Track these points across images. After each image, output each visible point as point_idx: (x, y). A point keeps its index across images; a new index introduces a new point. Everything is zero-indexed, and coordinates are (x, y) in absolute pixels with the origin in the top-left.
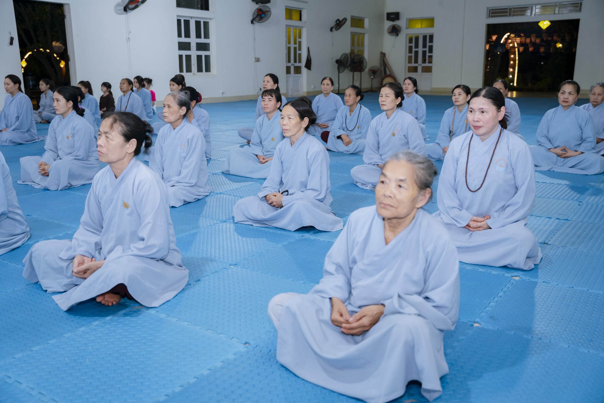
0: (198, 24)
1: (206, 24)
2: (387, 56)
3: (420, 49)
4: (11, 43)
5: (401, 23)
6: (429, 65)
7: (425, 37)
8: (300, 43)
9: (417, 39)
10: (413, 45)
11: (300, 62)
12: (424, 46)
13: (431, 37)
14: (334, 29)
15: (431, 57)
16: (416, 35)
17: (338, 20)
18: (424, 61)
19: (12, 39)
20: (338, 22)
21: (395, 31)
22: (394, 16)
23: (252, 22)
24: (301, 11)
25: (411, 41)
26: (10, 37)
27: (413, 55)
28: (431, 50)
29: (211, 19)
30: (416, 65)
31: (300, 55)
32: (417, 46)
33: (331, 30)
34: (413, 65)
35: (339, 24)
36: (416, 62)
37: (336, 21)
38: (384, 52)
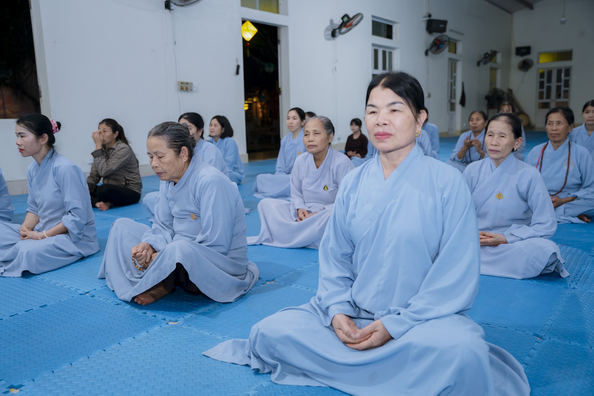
0: (384, 52)
1: (390, 54)
2: (514, 92)
3: (554, 85)
4: (237, 73)
5: (532, 57)
6: (565, 100)
7: (559, 72)
8: (455, 77)
9: (550, 73)
10: (545, 80)
11: (455, 98)
13: (568, 72)
15: (566, 92)
18: (559, 96)
19: (238, 67)
22: (523, 51)
23: (426, 53)
25: (542, 76)
26: (237, 65)
27: (545, 90)
28: (567, 84)
30: (548, 101)
31: (455, 90)
32: (549, 80)
34: (545, 100)
36: (548, 97)
38: (511, 88)
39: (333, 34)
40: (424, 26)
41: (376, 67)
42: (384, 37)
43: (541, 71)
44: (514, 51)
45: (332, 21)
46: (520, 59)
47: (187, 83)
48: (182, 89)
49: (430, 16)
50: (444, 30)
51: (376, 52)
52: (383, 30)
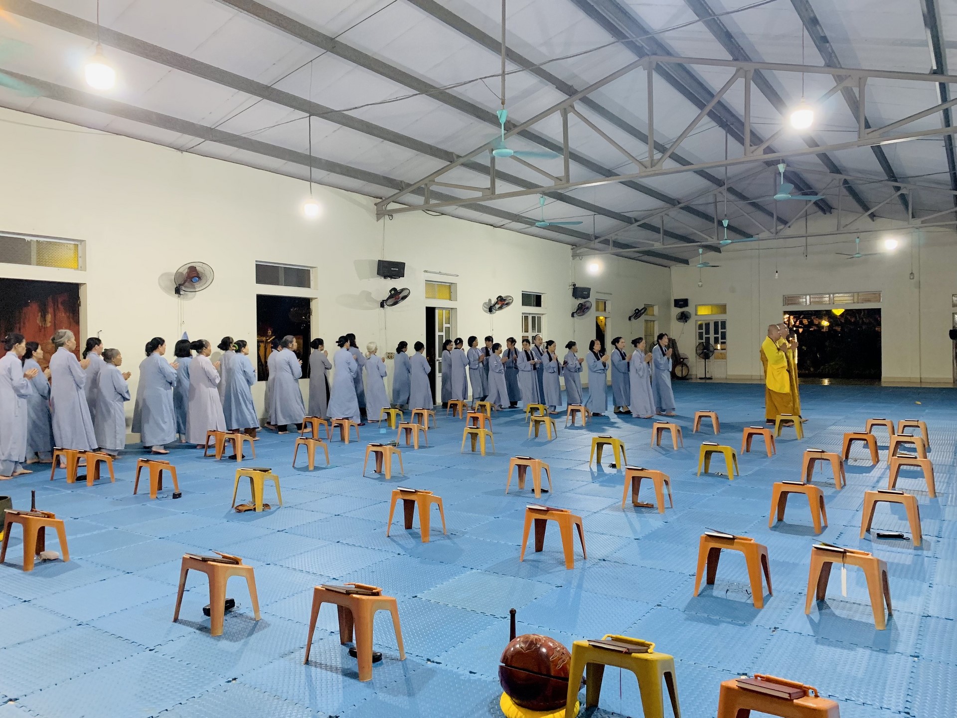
0: (533, 318)
1: (539, 318)
7: (716, 324)
9: (708, 325)
12: (716, 332)
14: (632, 319)
16: (707, 322)
17: (637, 309)
20: (637, 311)
21: (684, 317)
22: (682, 303)
23: (573, 315)
24: (605, 302)
25: (700, 327)
28: (724, 336)
29: (543, 314)
32: (707, 332)
33: (630, 319)
35: (637, 314)
37: (635, 311)
39: (491, 310)
40: (570, 292)
41: (527, 331)
42: (534, 306)
43: (699, 322)
44: (673, 303)
45: (490, 300)
46: (679, 310)
47: (392, 353)
48: (388, 357)
49: (574, 285)
50: (588, 296)
51: (526, 318)
52: (533, 300)
